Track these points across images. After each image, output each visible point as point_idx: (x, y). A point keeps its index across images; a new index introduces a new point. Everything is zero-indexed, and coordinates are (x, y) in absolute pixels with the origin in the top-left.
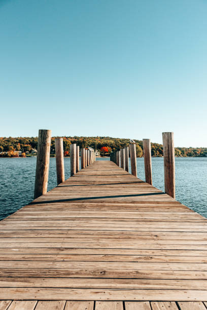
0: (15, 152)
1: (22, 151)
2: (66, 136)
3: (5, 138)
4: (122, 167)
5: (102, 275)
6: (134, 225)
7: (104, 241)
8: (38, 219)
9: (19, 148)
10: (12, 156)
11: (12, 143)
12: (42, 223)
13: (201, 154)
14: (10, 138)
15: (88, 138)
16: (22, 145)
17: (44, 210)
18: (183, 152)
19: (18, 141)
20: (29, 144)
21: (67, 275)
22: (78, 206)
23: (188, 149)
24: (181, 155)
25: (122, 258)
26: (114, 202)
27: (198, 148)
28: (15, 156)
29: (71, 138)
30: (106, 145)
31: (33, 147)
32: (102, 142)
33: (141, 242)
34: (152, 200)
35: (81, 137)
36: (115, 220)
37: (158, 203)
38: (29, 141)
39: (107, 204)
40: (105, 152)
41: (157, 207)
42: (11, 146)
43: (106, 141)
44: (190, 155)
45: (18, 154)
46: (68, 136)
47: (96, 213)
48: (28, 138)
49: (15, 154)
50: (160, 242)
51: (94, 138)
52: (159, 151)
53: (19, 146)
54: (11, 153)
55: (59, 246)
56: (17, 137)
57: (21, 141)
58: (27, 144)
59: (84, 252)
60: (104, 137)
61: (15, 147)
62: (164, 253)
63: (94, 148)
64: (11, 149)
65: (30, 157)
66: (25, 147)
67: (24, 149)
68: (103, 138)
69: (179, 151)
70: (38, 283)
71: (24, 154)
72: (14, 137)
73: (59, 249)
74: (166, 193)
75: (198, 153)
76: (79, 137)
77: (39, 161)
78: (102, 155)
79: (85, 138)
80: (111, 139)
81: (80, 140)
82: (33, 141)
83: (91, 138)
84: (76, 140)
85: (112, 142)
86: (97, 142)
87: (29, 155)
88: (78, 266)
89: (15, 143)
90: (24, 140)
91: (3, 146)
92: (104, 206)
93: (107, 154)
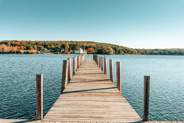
0: (33, 50)
1: (38, 50)
2: (66, 41)
3: (27, 41)
4: (100, 67)
5: (92, 117)
6: (101, 103)
7: (92, 108)
8: (68, 100)
9: (36, 48)
10: (32, 53)
11: (31, 45)
12: (71, 102)
13: (149, 53)
14: (30, 41)
15: (80, 42)
16: (38, 46)
17: (69, 96)
18: (138, 52)
19: (35, 43)
20: (42, 45)
21: (83, 117)
22: (81, 94)
23: (142, 50)
24: (137, 54)
25: (97, 113)
26: (95, 93)
27: (148, 49)
28: (33, 53)
29: (69, 42)
30: (90, 47)
31: (45, 47)
32: (88, 45)
33: (103, 109)
34: (110, 92)
35: (75, 42)
36: (96, 101)
37: (112, 93)
38: (42, 43)
39: (92, 94)
40: (90, 51)
41: (111, 95)
42: (31, 46)
43: (90, 44)
44: (143, 54)
45: (36, 52)
46: (67, 41)
47: (88, 98)
48: (42, 42)
49: (33, 52)
50: (108, 109)
51: (83, 42)
52: (124, 51)
53: (36, 46)
54: (31, 51)
55: (79, 110)
56: (34, 41)
57: (37, 43)
58: (41, 45)
59: (86, 111)
60: (90, 42)
61: (34, 47)
62: (109, 112)
63: (83, 49)
64: (31, 48)
65: (43, 53)
66: (39, 48)
67: (39, 49)
68: (88, 42)
69: (136, 51)
70: (77, 118)
71: (39, 52)
72: (33, 41)
73: (79, 111)
74: (117, 88)
75: (147, 52)
76: (74, 42)
77: (63, 74)
78: (88, 53)
79: (77, 42)
80: (94, 43)
81: (74, 43)
82: (45, 43)
83: (82, 42)
84: (72, 43)
85: (95, 45)
86: (85, 45)
87: (42, 52)
88: (85, 115)
89: (33, 45)
90: (39, 43)
91: (26, 46)
92: (91, 95)
93: (91, 52)
